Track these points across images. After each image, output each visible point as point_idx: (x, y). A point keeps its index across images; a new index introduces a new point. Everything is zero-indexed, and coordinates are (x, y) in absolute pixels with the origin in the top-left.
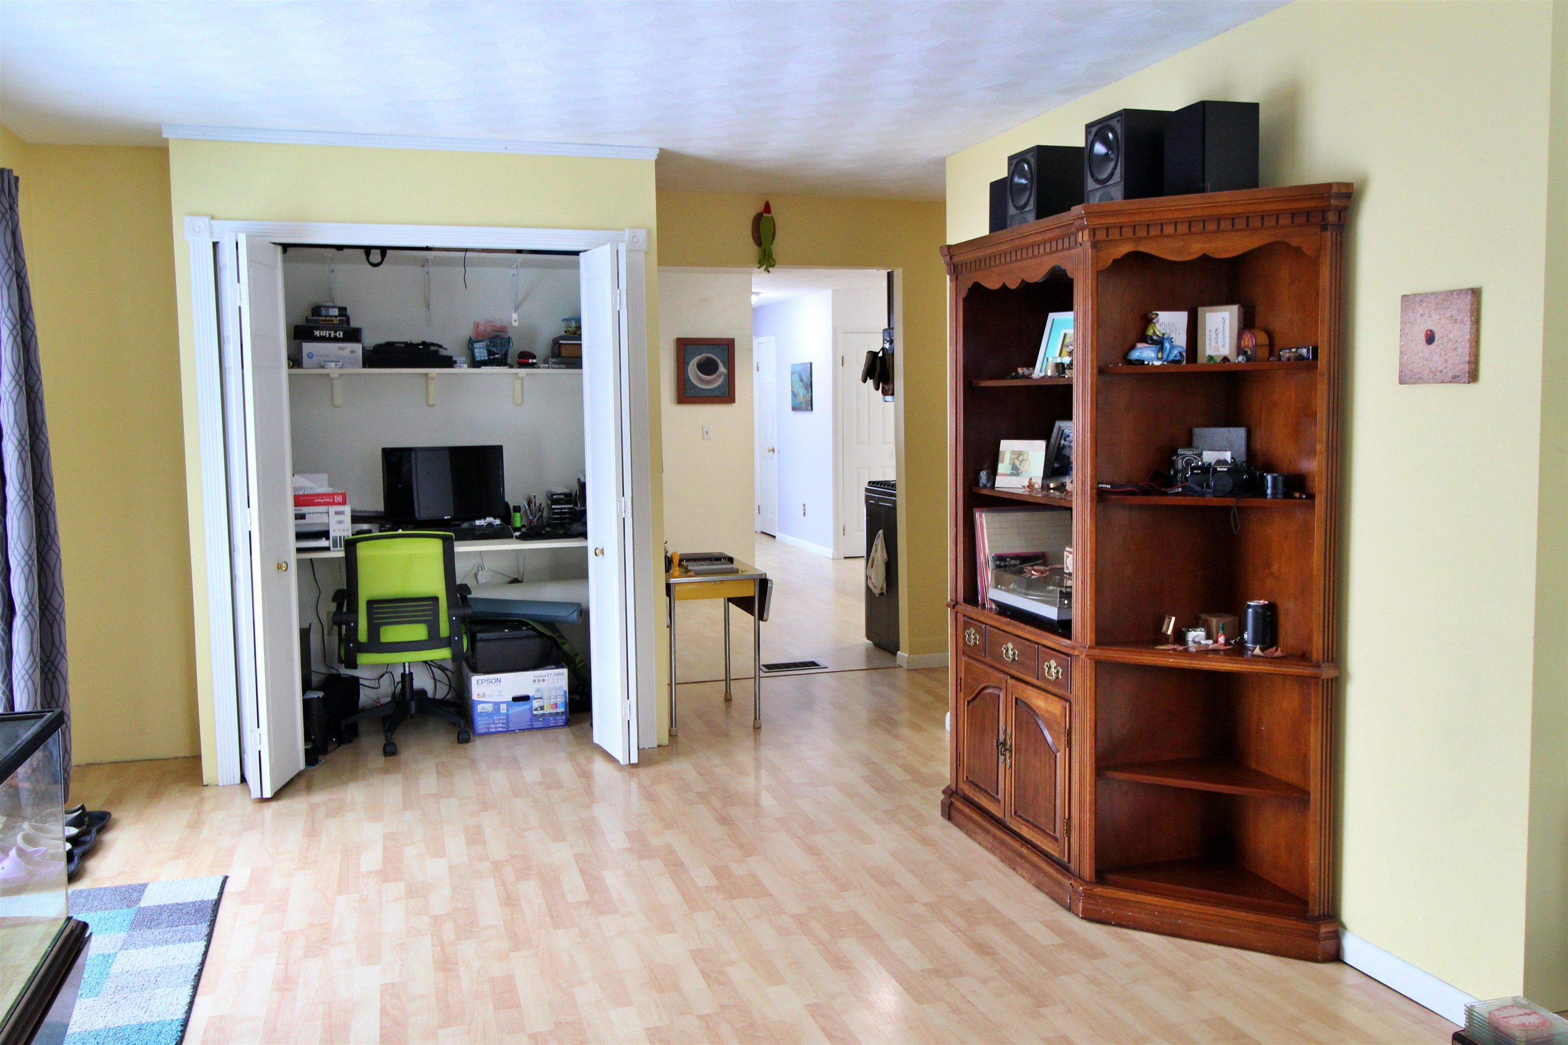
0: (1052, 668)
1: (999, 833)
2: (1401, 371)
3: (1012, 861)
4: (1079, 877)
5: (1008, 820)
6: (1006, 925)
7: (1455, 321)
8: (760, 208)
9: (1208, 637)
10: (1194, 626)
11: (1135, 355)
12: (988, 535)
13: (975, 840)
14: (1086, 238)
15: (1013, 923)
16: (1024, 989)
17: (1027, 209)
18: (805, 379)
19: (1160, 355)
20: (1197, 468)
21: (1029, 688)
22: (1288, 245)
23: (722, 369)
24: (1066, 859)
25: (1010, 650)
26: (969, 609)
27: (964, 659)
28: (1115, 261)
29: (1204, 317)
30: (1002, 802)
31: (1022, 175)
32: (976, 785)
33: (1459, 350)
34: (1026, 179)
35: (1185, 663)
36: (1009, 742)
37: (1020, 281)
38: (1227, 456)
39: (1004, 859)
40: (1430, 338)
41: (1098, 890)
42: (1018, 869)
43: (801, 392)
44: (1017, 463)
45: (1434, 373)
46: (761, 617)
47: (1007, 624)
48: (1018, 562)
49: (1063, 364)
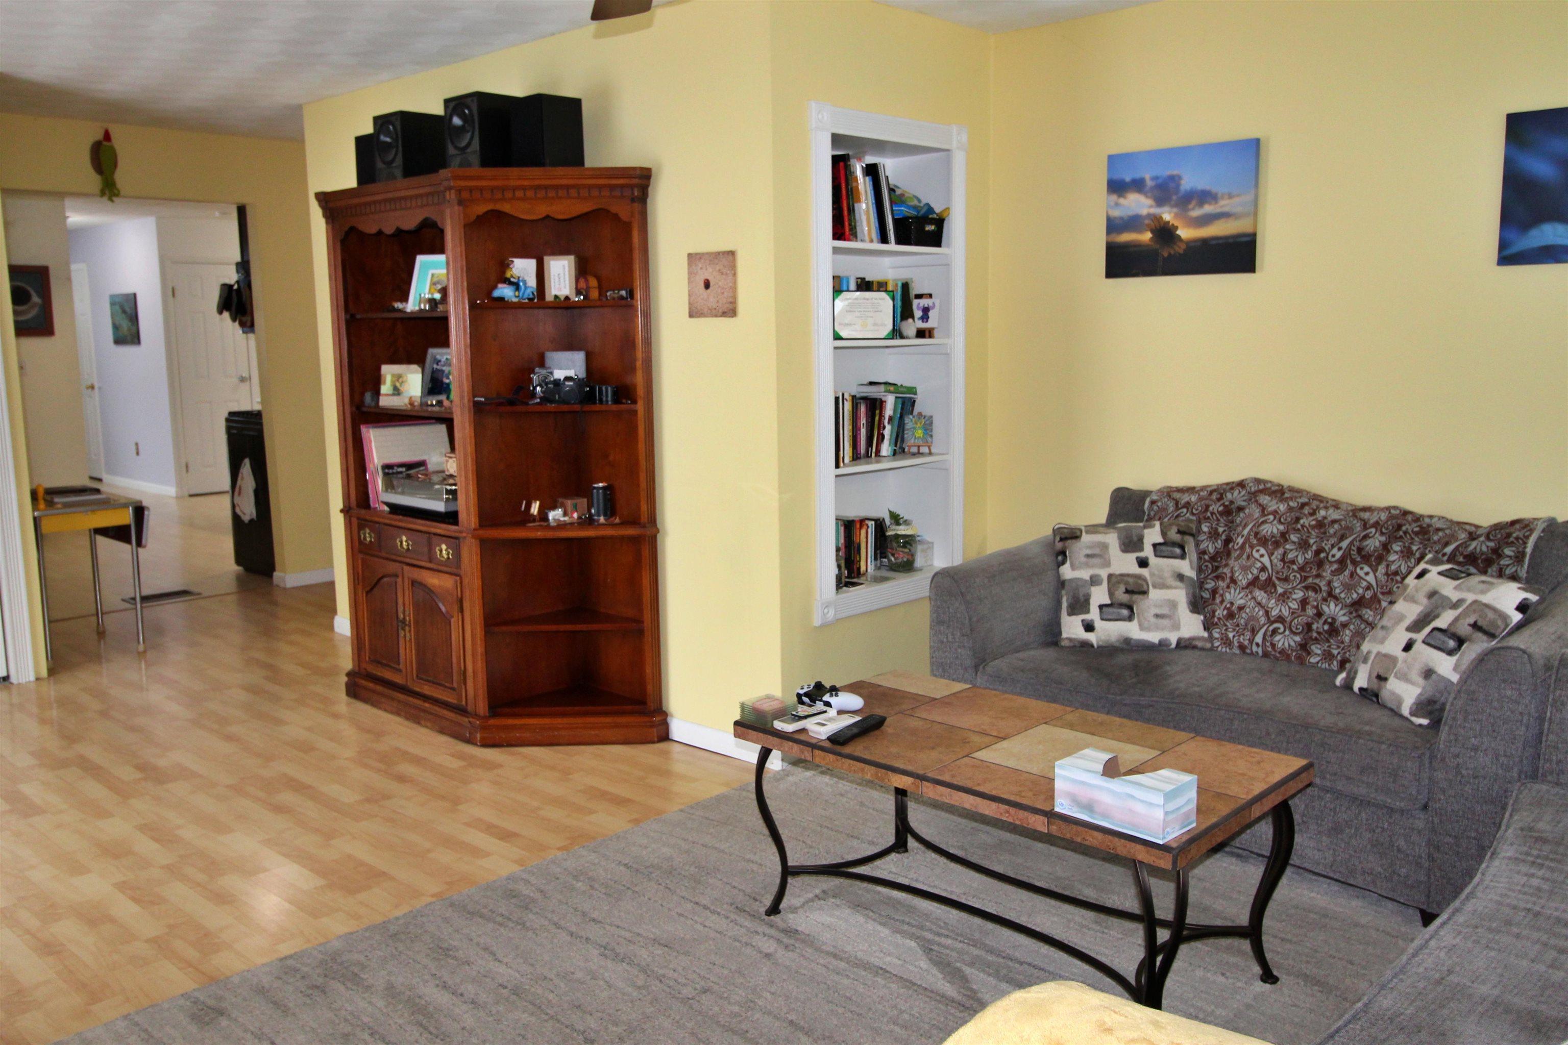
0: (444, 551)
1: (402, 697)
2: (690, 309)
3: (415, 717)
4: (476, 715)
5: (410, 684)
6: (419, 761)
7: (722, 274)
8: (100, 136)
9: (565, 514)
10: (554, 508)
11: (496, 293)
12: (376, 448)
13: (380, 708)
14: (453, 196)
15: (425, 759)
16: (442, 798)
17: (394, 165)
18: (128, 310)
19: (517, 293)
20: (551, 382)
21: (424, 571)
22: (608, 212)
23: (36, 299)
24: (464, 703)
25: (404, 541)
26: (363, 512)
27: (360, 556)
28: (478, 217)
29: (549, 265)
30: (404, 670)
31: (388, 134)
32: (379, 663)
33: (726, 294)
34: (391, 138)
35: (549, 534)
36: (408, 618)
37: (394, 228)
38: (571, 373)
39: (408, 717)
40: (707, 285)
41: (492, 722)
42: (423, 722)
43: (125, 324)
44: (398, 385)
45: (711, 310)
46: (139, 544)
47: (400, 521)
48: (403, 469)
49: (434, 300)
